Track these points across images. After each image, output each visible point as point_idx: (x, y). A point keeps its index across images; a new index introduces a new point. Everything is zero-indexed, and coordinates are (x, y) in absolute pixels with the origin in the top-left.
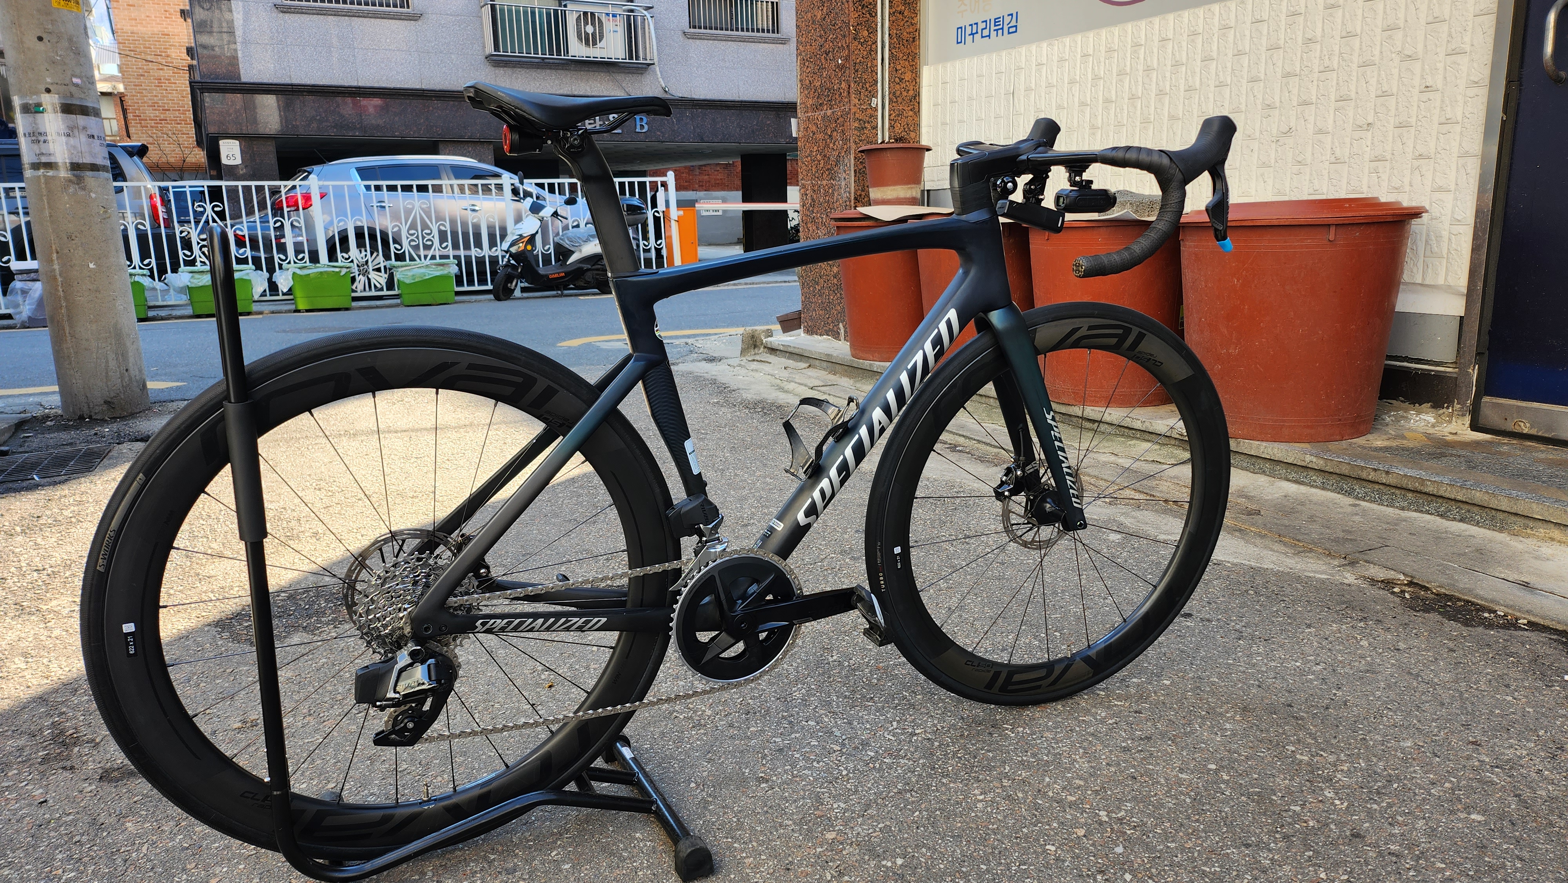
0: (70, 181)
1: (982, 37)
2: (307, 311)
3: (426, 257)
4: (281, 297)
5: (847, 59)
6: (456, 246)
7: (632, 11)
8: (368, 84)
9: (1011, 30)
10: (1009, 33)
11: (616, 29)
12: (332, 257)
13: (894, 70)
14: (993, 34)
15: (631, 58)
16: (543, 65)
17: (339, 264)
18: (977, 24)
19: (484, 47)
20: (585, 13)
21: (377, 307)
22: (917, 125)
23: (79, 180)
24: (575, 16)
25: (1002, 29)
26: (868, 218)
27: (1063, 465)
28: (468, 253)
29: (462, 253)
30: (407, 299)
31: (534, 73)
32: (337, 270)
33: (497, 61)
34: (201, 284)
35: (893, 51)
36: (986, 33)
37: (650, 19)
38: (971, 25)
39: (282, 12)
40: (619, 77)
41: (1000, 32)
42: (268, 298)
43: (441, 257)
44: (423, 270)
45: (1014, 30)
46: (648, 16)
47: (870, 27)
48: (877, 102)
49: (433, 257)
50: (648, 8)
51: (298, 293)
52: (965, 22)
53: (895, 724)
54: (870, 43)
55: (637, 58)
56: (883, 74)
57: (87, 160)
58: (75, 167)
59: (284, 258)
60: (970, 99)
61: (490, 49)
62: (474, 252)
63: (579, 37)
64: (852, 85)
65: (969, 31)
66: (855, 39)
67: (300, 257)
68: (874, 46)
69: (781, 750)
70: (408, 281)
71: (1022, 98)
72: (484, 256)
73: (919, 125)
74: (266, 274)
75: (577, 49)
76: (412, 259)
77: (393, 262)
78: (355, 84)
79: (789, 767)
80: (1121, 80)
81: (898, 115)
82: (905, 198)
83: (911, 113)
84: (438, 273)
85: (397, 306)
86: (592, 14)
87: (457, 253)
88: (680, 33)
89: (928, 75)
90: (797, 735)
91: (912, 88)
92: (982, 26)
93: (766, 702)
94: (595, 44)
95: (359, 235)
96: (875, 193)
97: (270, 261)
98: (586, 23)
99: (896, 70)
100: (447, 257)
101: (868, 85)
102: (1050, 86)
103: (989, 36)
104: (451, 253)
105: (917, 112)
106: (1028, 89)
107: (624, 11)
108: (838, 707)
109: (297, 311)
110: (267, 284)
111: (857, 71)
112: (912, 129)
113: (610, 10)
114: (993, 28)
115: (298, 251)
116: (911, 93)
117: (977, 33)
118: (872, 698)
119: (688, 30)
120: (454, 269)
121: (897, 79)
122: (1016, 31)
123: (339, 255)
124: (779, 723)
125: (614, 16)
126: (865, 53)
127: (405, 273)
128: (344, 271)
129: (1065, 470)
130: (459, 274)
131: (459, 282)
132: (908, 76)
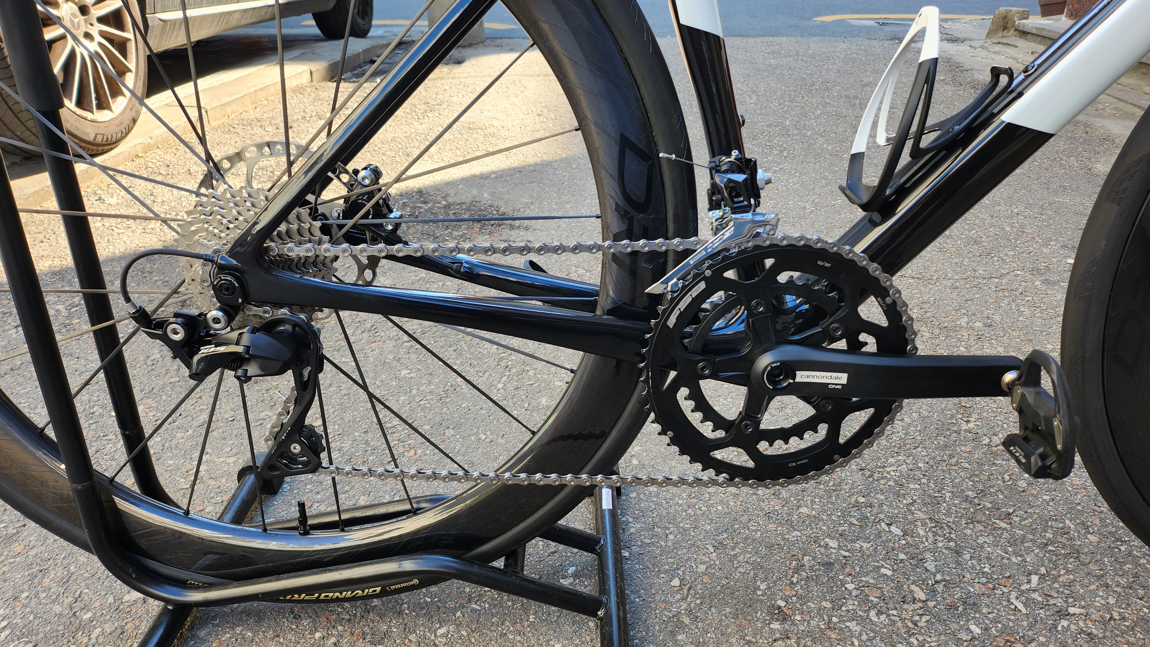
53: (1035, 579)
69: (829, 565)
79: (828, 605)
90: (865, 545)
108: (948, 514)
118: (1009, 514)
124: (845, 514)
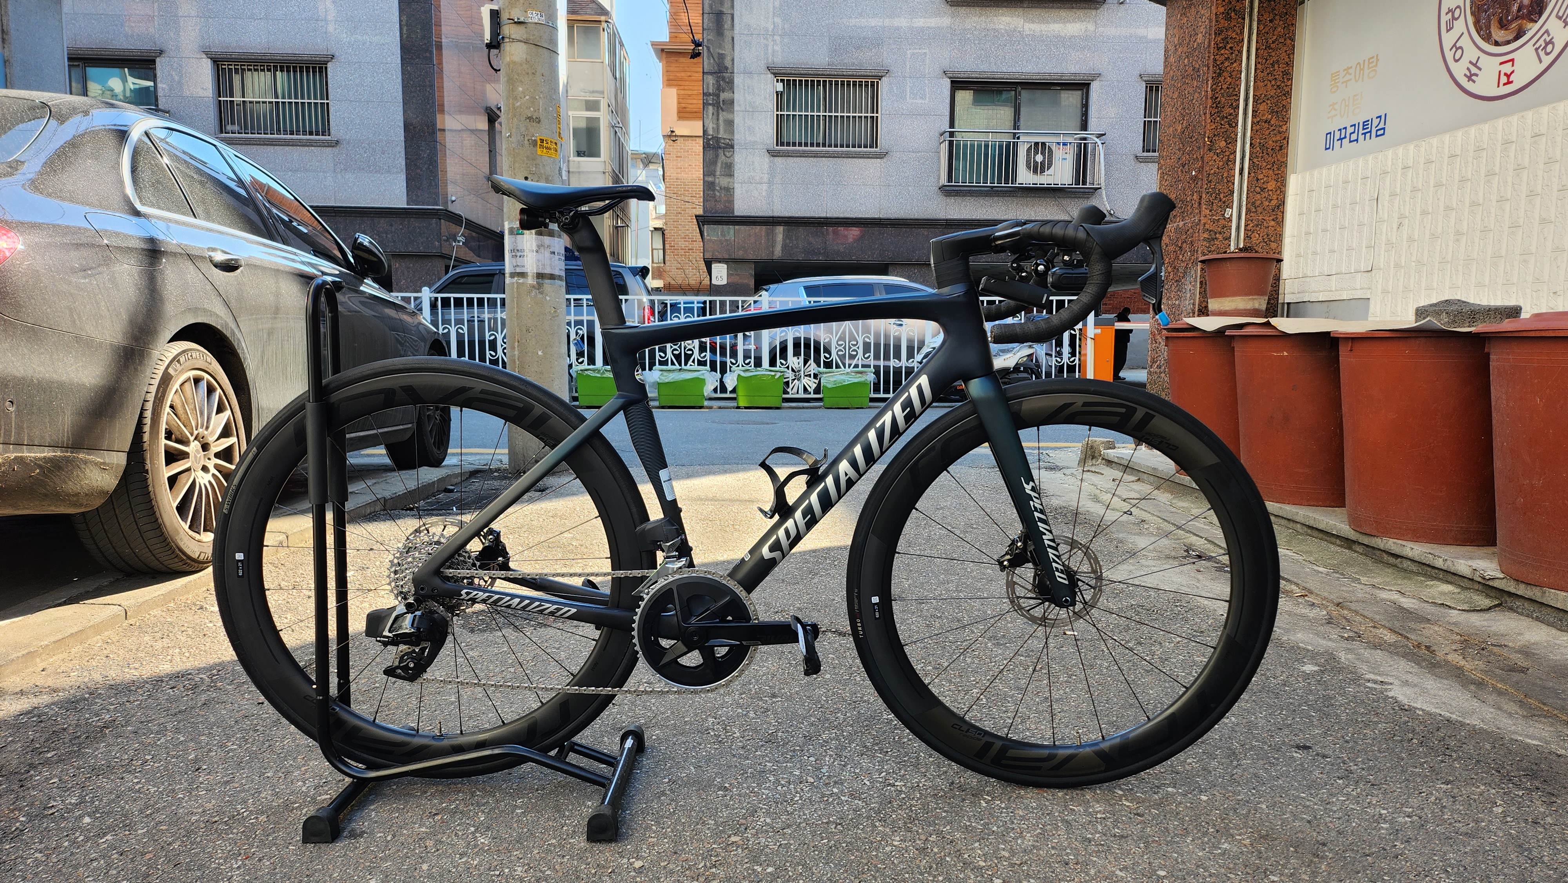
0: (534, 287)
1: (1350, 142)
2: (746, 408)
3: (850, 365)
4: (728, 395)
5: (1200, 170)
6: (877, 357)
7: (1085, 139)
8: (835, 216)
9: (1380, 133)
10: (1377, 136)
11: (1065, 156)
12: (773, 363)
13: (1254, 180)
14: (1361, 137)
15: (1077, 183)
16: (992, 193)
17: (777, 368)
18: (1345, 128)
19: (939, 178)
20: (1036, 144)
21: (803, 408)
22: (1278, 238)
23: (540, 286)
24: (1026, 146)
25: (1370, 132)
26: (1194, 329)
27: (1044, 537)
28: (887, 363)
29: (882, 363)
30: (827, 402)
31: (982, 201)
32: (773, 373)
33: (949, 191)
34: (667, 381)
35: (1255, 160)
36: (1354, 137)
37: (1101, 146)
38: (1340, 130)
39: (773, 156)
40: (1065, 202)
41: (1368, 135)
42: (719, 395)
43: (863, 366)
44: (843, 377)
45: (1381, 132)
46: (1099, 142)
47: (1228, 137)
48: (1232, 212)
49: (856, 366)
50: (1100, 136)
51: (740, 392)
52: (1334, 127)
53: (884, 774)
54: (1228, 153)
55: (1084, 183)
56: (1240, 184)
57: (548, 271)
58: (540, 276)
59: (734, 361)
60: (1335, 206)
61: (943, 180)
62: (893, 363)
63: (1028, 166)
64: (1204, 196)
65: (1337, 136)
66: (1210, 150)
67: (747, 362)
68: (1232, 156)
70: (829, 386)
71: (1386, 203)
72: (901, 367)
73: (1281, 235)
74: (719, 375)
75: (1025, 177)
76: (838, 367)
77: (822, 369)
78: (824, 215)
79: (756, 785)
80: (1489, 181)
81: (1257, 226)
82: (1245, 310)
83: (1273, 223)
84: (856, 380)
85: (820, 407)
86: (1043, 144)
87: (877, 363)
88: (1132, 157)
89: (1294, 184)
90: (790, 765)
91: (1275, 197)
92: (1350, 130)
93: (792, 737)
94: (1042, 171)
95: (797, 345)
96: (1213, 304)
97: (723, 365)
98: (1036, 153)
99: (1258, 180)
100: (869, 366)
101: (1222, 196)
102: (1415, 190)
103: (1357, 140)
104: (872, 363)
105: (1280, 222)
106: (1393, 195)
107: (1075, 139)
109: (738, 408)
110: (718, 384)
111: (1210, 182)
112: (1272, 239)
113: (1061, 139)
114: (1361, 131)
115: (747, 356)
116: (1274, 202)
117: (1345, 137)
119: (1140, 153)
120: (871, 377)
121: (1258, 189)
122: (1383, 134)
123: (778, 361)
125: (1065, 144)
126: (1221, 164)
127: (830, 379)
128: (779, 374)
129: (1046, 542)
130: (876, 381)
131: (877, 390)
132: (1272, 185)
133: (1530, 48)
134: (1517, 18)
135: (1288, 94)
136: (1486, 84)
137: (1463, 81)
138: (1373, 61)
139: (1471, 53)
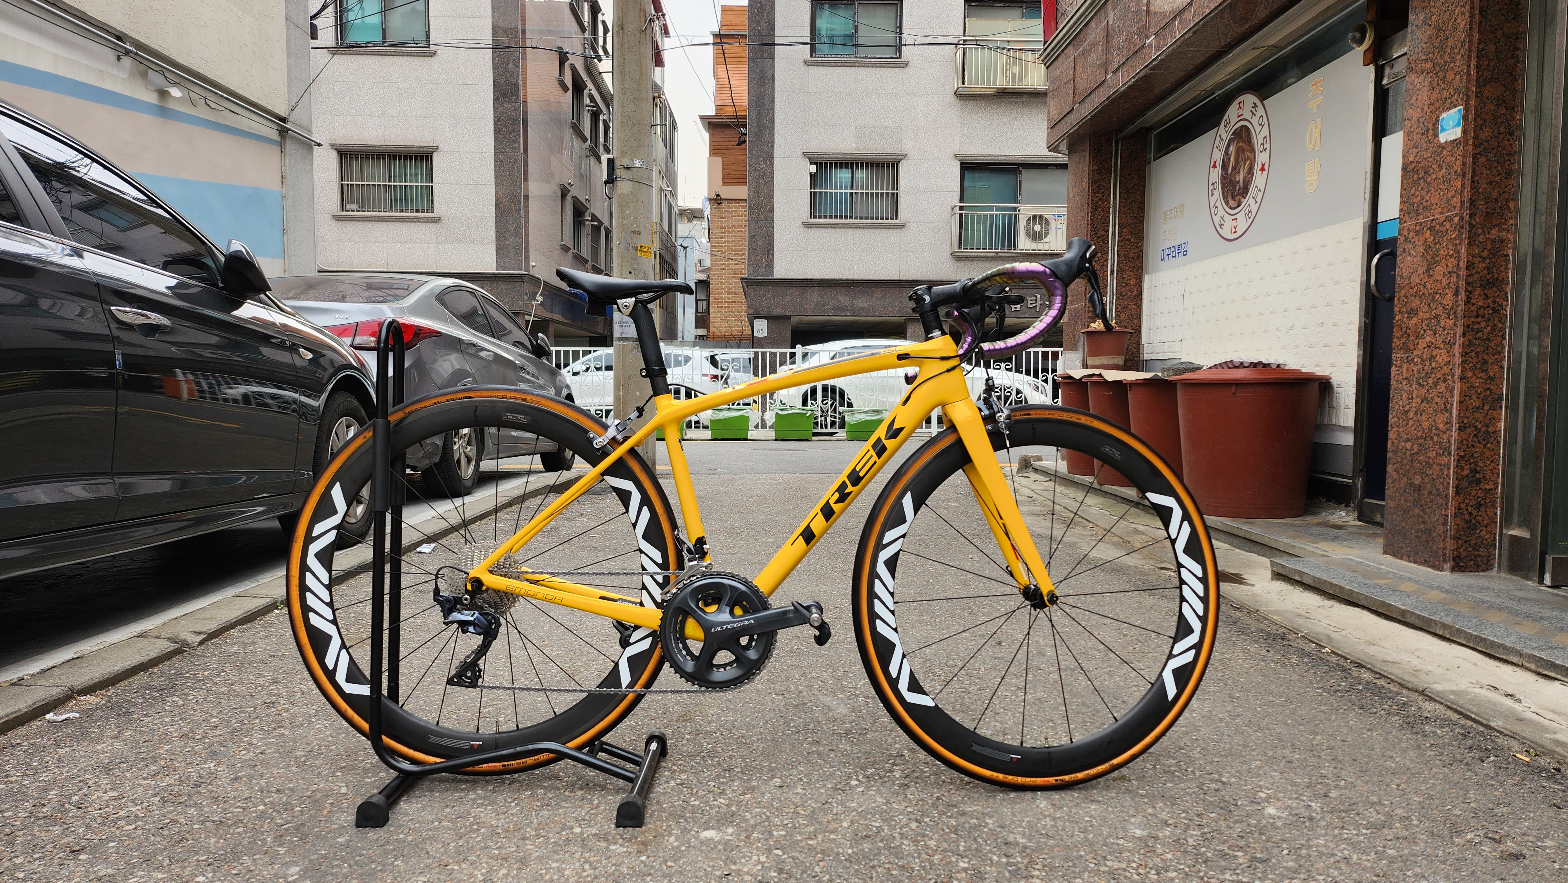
1: (1172, 257)
2: (782, 440)
3: (869, 405)
4: (767, 429)
9: (1184, 254)
11: (1060, 226)
12: (804, 402)
13: (1121, 278)
16: (997, 258)
17: (808, 408)
18: (1170, 248)
19: (951, 245)
20: (1035, 216)
21: (827, 441)
22: (1139, 318)
24: (1026, 218)
25: (1181, 252)
31: (988, 264)
32: (804, 413)
33: (959, 257)
34: (718, 418)
35: (1120, 265)
36: (1174, 255)
38: (1167, 249)
39: (807, 227)
41: (1179, 254)
44: (863, 415)
47: (1103, 250)
48: (1107, 299)
52: (1165, 246)
54: (1102, 261)
56: (1112, 281)
60: (1165, 298)
61: (954, 247)
63: (1028, 235)
65: (1166, 253)
68: (1105, 263)
70: (852, 423)
71: (1186, 299)
74: (760, 413)
75: (1023, 245)
77: (845, 410)
81: (1123, 309)
83: (1135, 307)
84: (873, 418)
85: (843, 440)
86: (1041, 216)
89: (1148, 282)
91: (1136, 289)
92: (1172, 249)
95: (823, 390)
97: (762, 406)
98: (1034, 224)
105: (1139, 306)
106: (1189, 294)
110: (759, 420)
112: (1135, 319)
113: (1056, 212)
114: (1177, 252)
116: (1135, 293)
117: (1169, 254)
121: (1124, 284)
123: (809, 403)
125: (1059, 216)
126: (1098, 268)
127: (852, 416)
128: (808, 414)
132: (1133, 282)
133: (1242, 213)
134: (1238, 194)
135: (1142, 222)
136: (1227, 232)
137: (1218, 227)
138: (1182, 206)
139: (1221, 212)
